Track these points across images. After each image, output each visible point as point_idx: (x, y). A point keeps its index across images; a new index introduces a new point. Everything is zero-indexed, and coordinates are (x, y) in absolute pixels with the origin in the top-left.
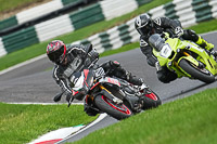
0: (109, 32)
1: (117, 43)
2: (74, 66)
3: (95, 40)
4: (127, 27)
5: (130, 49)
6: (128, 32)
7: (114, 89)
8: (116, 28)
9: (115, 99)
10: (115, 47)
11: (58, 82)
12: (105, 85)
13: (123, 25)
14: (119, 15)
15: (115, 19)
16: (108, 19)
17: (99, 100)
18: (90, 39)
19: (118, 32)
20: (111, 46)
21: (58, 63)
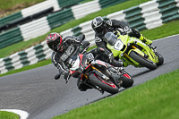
0: (26, 51)
1: (33, 60)
2: (69, 52)
3: (15, 57)
4: (42, 46)
5: (44, 64)
6: (43, 51)
7: (103, 69)
8: (33, 47)
9: (104, 77)
10: (32, 63)
11: (56, 65)
12: (96, 66)
13: (38, 45)
14: (35, 37)
15: (31, 40)
16: (26, 40)
17: (92, 77)
18: (11, 57)
19: (35, 51)
20: (29, 62)
21: (56, 50)
